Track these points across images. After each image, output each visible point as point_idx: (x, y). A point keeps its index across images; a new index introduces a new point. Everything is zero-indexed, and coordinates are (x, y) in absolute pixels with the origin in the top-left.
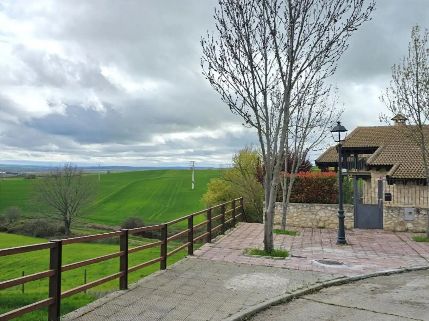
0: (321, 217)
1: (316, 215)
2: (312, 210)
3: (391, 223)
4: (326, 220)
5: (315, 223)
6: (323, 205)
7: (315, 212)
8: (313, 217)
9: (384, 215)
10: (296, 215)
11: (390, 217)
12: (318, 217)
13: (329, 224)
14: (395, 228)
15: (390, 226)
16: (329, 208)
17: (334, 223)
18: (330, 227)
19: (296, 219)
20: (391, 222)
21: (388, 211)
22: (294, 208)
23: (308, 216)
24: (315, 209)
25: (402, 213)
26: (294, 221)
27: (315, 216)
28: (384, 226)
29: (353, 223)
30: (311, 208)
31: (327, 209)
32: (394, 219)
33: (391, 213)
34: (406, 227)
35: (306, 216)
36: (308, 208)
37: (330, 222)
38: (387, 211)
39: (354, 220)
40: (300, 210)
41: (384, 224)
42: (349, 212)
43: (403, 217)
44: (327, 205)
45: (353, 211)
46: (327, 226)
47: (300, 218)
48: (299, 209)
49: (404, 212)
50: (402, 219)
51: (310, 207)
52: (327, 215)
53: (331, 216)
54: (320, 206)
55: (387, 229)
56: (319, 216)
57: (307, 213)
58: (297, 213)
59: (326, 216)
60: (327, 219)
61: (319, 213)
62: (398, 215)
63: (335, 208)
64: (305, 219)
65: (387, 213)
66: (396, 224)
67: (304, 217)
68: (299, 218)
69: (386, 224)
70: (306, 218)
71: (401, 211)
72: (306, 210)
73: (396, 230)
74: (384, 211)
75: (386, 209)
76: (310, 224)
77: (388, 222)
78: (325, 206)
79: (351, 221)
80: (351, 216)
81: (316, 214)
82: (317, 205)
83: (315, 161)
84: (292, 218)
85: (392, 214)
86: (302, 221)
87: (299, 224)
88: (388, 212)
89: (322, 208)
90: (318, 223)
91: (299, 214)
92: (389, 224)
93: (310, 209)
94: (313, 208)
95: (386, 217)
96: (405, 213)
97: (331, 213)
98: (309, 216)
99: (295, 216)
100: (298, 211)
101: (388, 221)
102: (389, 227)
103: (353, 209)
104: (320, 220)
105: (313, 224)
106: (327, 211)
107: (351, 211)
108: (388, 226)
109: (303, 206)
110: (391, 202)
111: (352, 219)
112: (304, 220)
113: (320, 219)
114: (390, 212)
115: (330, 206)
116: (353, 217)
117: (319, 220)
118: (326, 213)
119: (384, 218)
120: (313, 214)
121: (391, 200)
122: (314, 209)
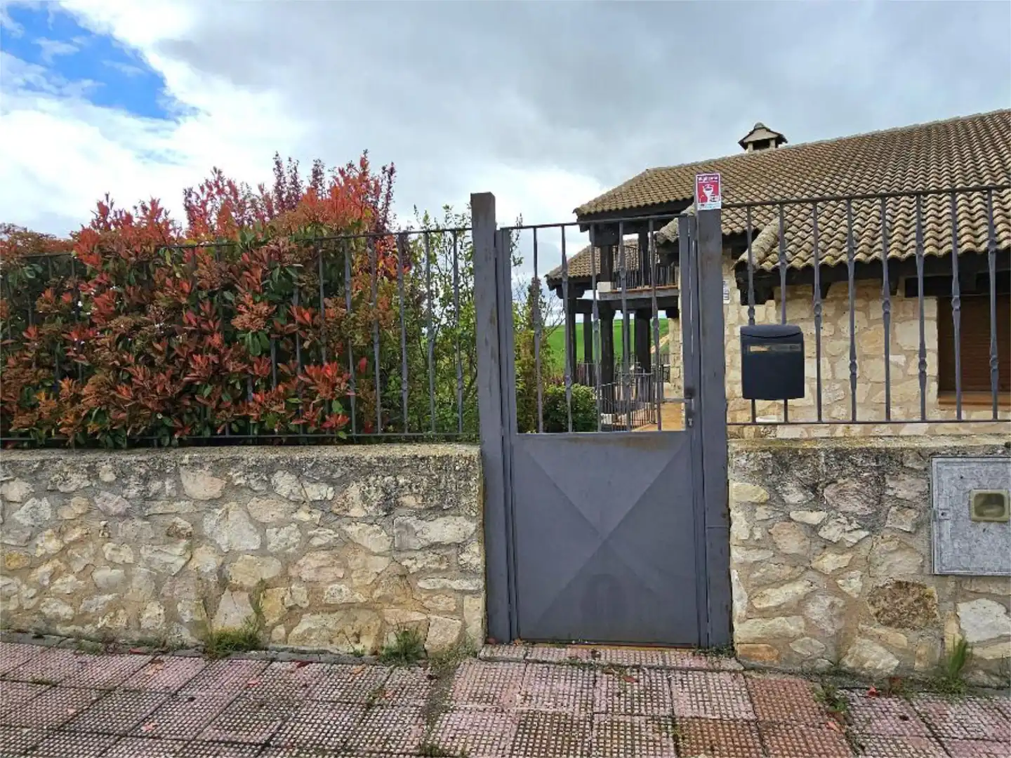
0: (230, 555)
1: (194, 539)
2: (158, 507)
3: (807, 597)
4: (264, 585)
5: (187, 610)
6: (235, 461)
7: (182, 523)
8: (174, 556)
9: (739, 528)
10: (53, 545)
11: (791, 543)
12: (206, 561)
13: (292, 614)
14: (841, 642)
15: (792, 626)
16: (285, 482)
17: (331, 609)
18: (303, 638)
19: (53, 576)
20: (799, 588)
21: (772, 487)
22: (38, 496)
23: (138, 556)
24: (180, 493)
25: (904, 505)
26: (42, 591)
27: (189, 548)
28: (742, 631)
29: (475, 608)
30: (155, 486)
31: (271, 489)
32: (829, 562)
33: (799, 506)
34: (952, 635)
35: (126, 555)
36: (133, 492)
37: (300, 595)
38: (763, 494)
39: (488, 574)
40: (77, 506)
41: (739, 607)
42: (437, 511)
43: (919, 543)
44: (270, 454)
45: (472, 500)
46: (281, 630)
47: (87, 570)
48: (68, 495)
49: (927, 495)
50: (904, 565)
51: (145, 479)
52: (276, 539)
53: (306, 547)
54: (219, 468)
55: (764, 655)
56: (218, 550)
57: (127, 529)
58: (60, 534)
59: (263, 551)
60: (271, 570)
61: (209, 524)
62: (872, 524)
63: (330, 482)
64: (117, 573)
65: (762, 513)
66: (848, 609)
67: (113, 565)
68: (78, 567)
69: (765, 614)
70: (126, 565)
71: (903, 488)
72: (115, 504)
73: (849, 663)
74: (741, 489)
75: (761, 474)
76: (153, 614)
77: (777, 597)
78: (249, 470)
79: (455, 584)
80: (460, 547)
81: (189, 536)
82: (194, 465)
83: (547, 276)
84: (31, 568)
85: (814, 518)
86: (99, 590)
87: (80, 619)
88: (776, 500)
89: (230, 480)
90: (208, 604)
91: (76, 534)
92: (781, 610)
93: (146, 498)
94: (169, 485)
95: (758, 545)
96: (940, 503)
97: (301, 525)
98: (146, 553)
99: (47, 558)
100: (66, 514)
101: (779, 583)
102: (788, 638)
103: (475, 485)
104: (224, 583)
105: (172, 617)
106: (269, 511)
107: (456, 505)
108: (780, 624)
109: (93, 472)
110: (803, 406)
111: (464, 571)
112: (110, 587)
113: (220, 571)
114: (795, 496)
115: (295, 468)
116: (474, 556)
117: (213, 579)
118: (262, 527)
119: (737, 554)
120: (173, 535)
121: (801, 394)
122: (171, 499)
